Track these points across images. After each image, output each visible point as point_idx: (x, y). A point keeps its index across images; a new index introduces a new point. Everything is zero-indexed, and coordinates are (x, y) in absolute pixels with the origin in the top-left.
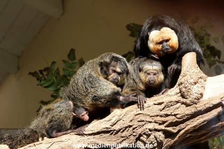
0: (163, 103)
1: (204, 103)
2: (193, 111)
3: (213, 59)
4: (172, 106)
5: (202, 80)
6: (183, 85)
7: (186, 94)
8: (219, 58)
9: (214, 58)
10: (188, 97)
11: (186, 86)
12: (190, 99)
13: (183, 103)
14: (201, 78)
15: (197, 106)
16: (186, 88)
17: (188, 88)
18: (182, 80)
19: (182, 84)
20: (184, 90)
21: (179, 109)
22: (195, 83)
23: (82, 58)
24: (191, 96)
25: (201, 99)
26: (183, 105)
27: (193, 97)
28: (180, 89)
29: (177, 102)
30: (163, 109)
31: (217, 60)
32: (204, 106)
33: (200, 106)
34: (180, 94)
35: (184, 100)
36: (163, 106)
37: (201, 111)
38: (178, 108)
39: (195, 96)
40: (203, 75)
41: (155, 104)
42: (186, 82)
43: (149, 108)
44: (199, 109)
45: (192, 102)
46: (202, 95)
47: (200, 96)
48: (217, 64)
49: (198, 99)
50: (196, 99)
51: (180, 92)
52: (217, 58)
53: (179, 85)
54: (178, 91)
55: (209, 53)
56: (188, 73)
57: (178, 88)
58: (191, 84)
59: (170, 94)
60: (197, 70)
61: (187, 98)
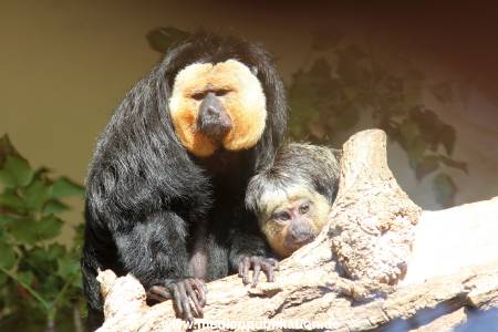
0: (279, 290)
1: (410, 296)
2: (374, 320)
3: (428, 152)
4: (306, 300)
5: (406, 221)
6: (344, 234)
7: (352, 263)
8: (449, 150)
9: (434, 149)
10: (359, 274)
11: (353, 238)
12: (366, 281)
13: (343, 294)
14: (401, 214)
15: (386, 303)
16: (352, 243)
17: (360, 246)
18: (342, 220)
19: (339, 230)
20: (346, 250)
21: (330, 312)
22: (384, 230)
23: (6, 137)
24: (369, 271)
25: (401, 284)
26: (343, 300)
27: (376, 274)
28: (334, 247)
29: (324, 290)
30: (278, 311)
31: (443, 158)
32: (408, 306)
33: (398, 305)
34: (333, 263)
35: (347, 284)
36: (278, 300)
37: (398, 319)
38: (325, 310)
39: (382, 270)
40: (408, 204)
41: (252, 295)
42: (353, 226)
43: (232, 308)
44: (393, 313)
45: (372, 292)
46: (403, 268)
47: (399, 272)
48: (443, 168)
49: (392, 282)
50: (383, 280)
51: (335, 256)
52: (441, 150)
53: (331, 234)
54: (329, 255)
55: (417, 132)
56: (360, 195)
57: (328, 244)
58: (369, 232)
59: (304, 262)
60: (388, 190)
61: (356, 278)
